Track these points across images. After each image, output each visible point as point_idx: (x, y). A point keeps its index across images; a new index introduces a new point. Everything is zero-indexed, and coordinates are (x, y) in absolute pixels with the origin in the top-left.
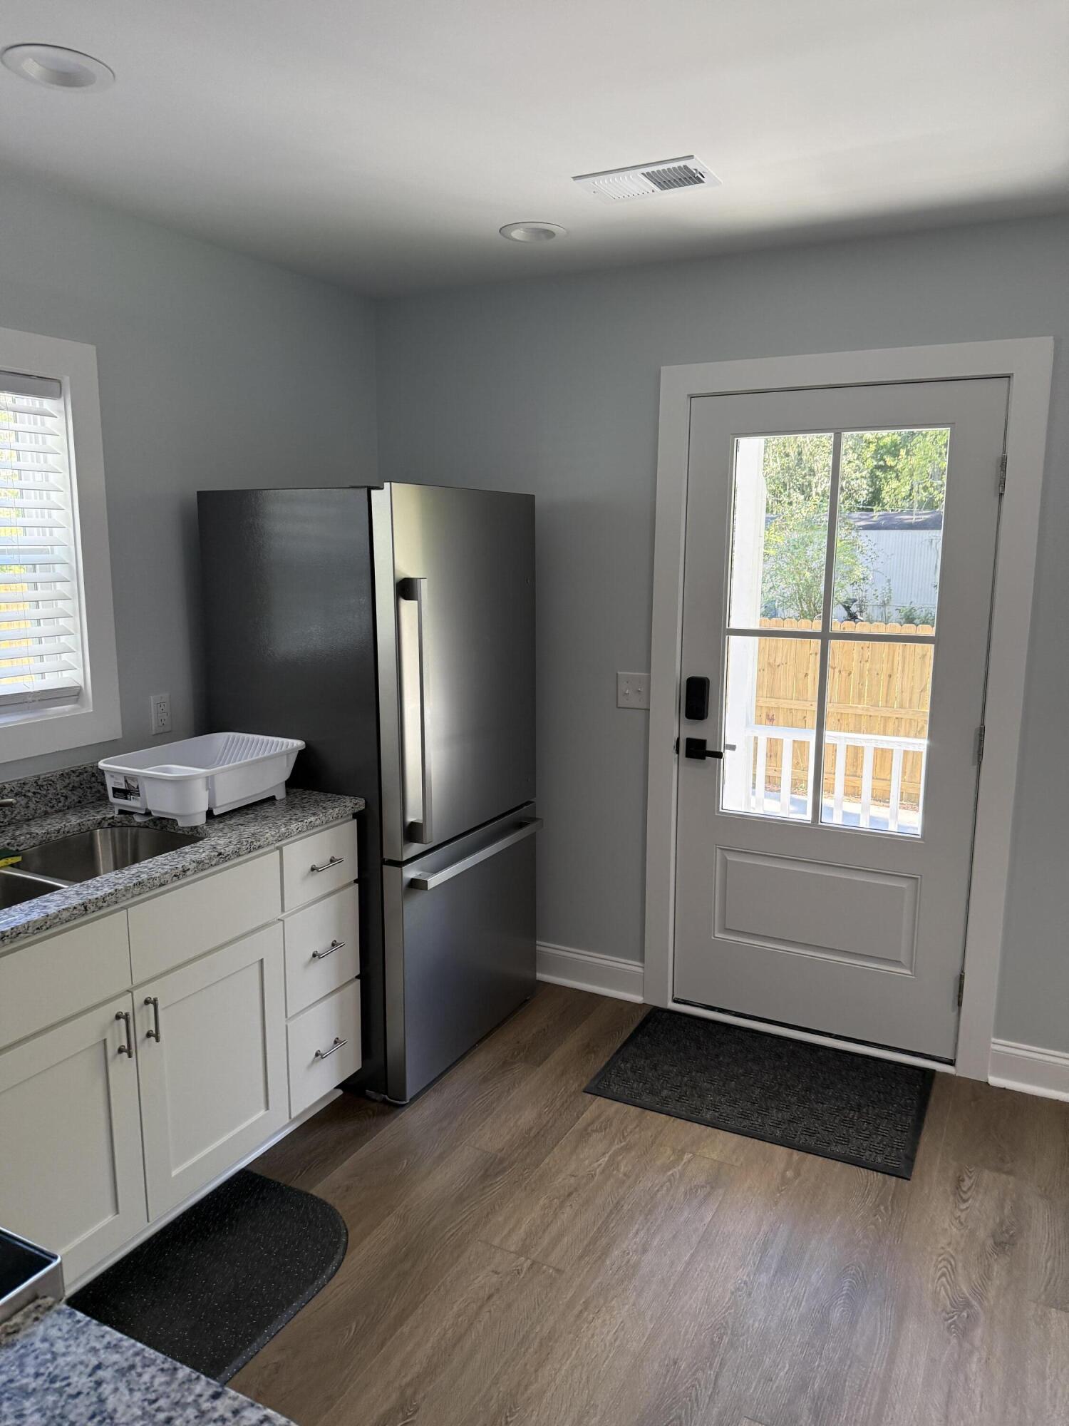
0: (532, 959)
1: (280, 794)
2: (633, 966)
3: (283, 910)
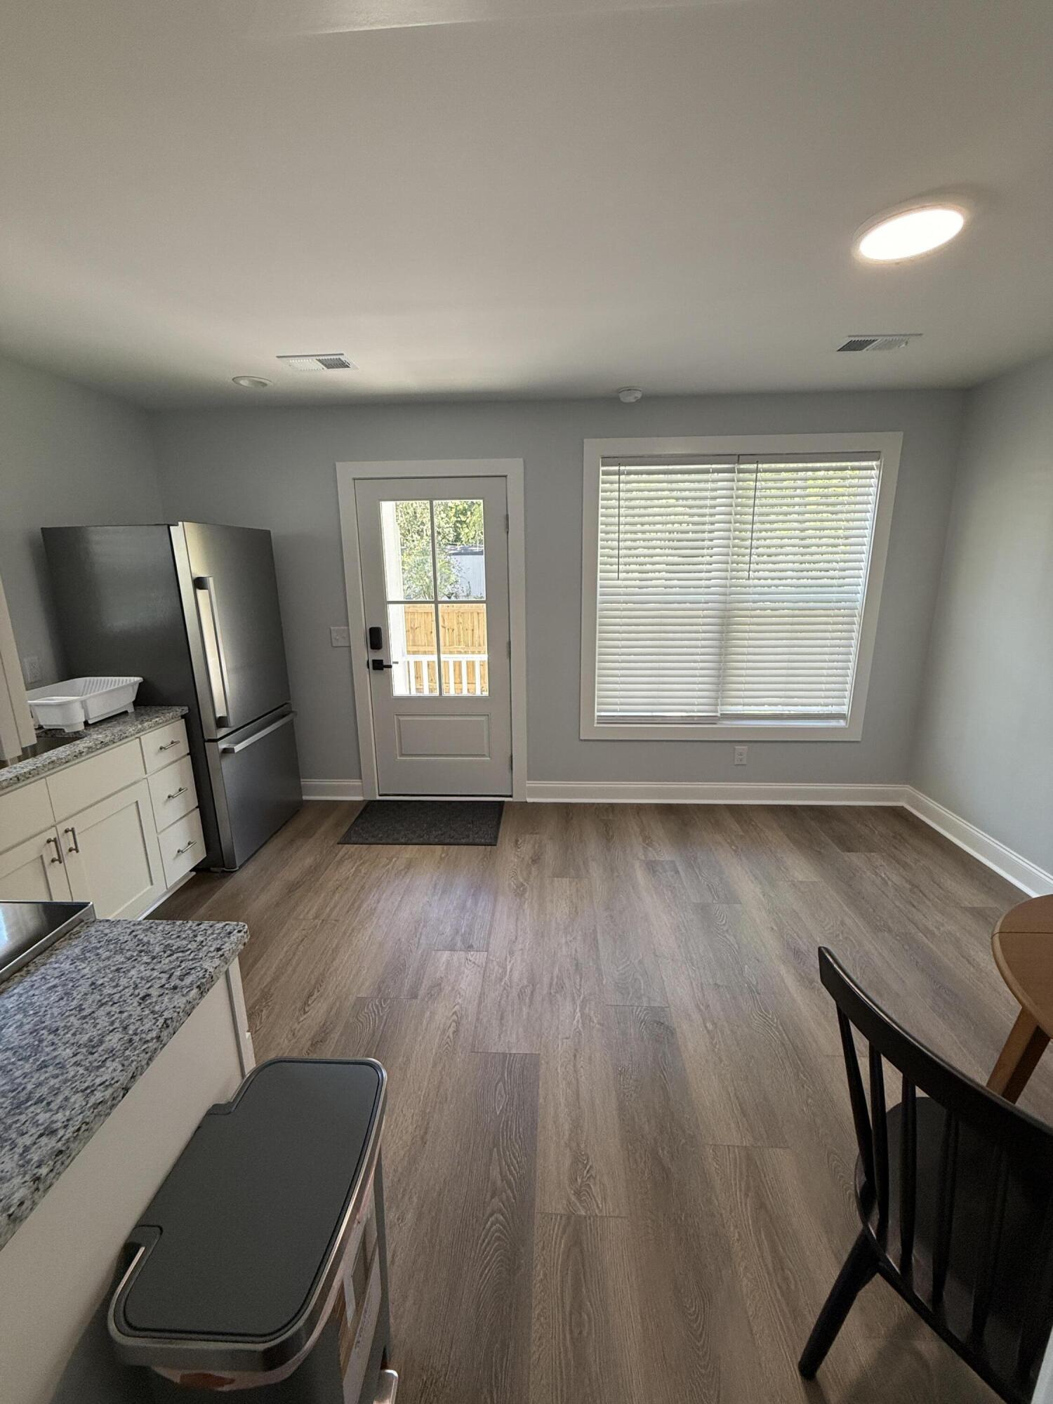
0: (299, 790)
1: (131, 709)
2: (357, 783)
3: (146, 773)
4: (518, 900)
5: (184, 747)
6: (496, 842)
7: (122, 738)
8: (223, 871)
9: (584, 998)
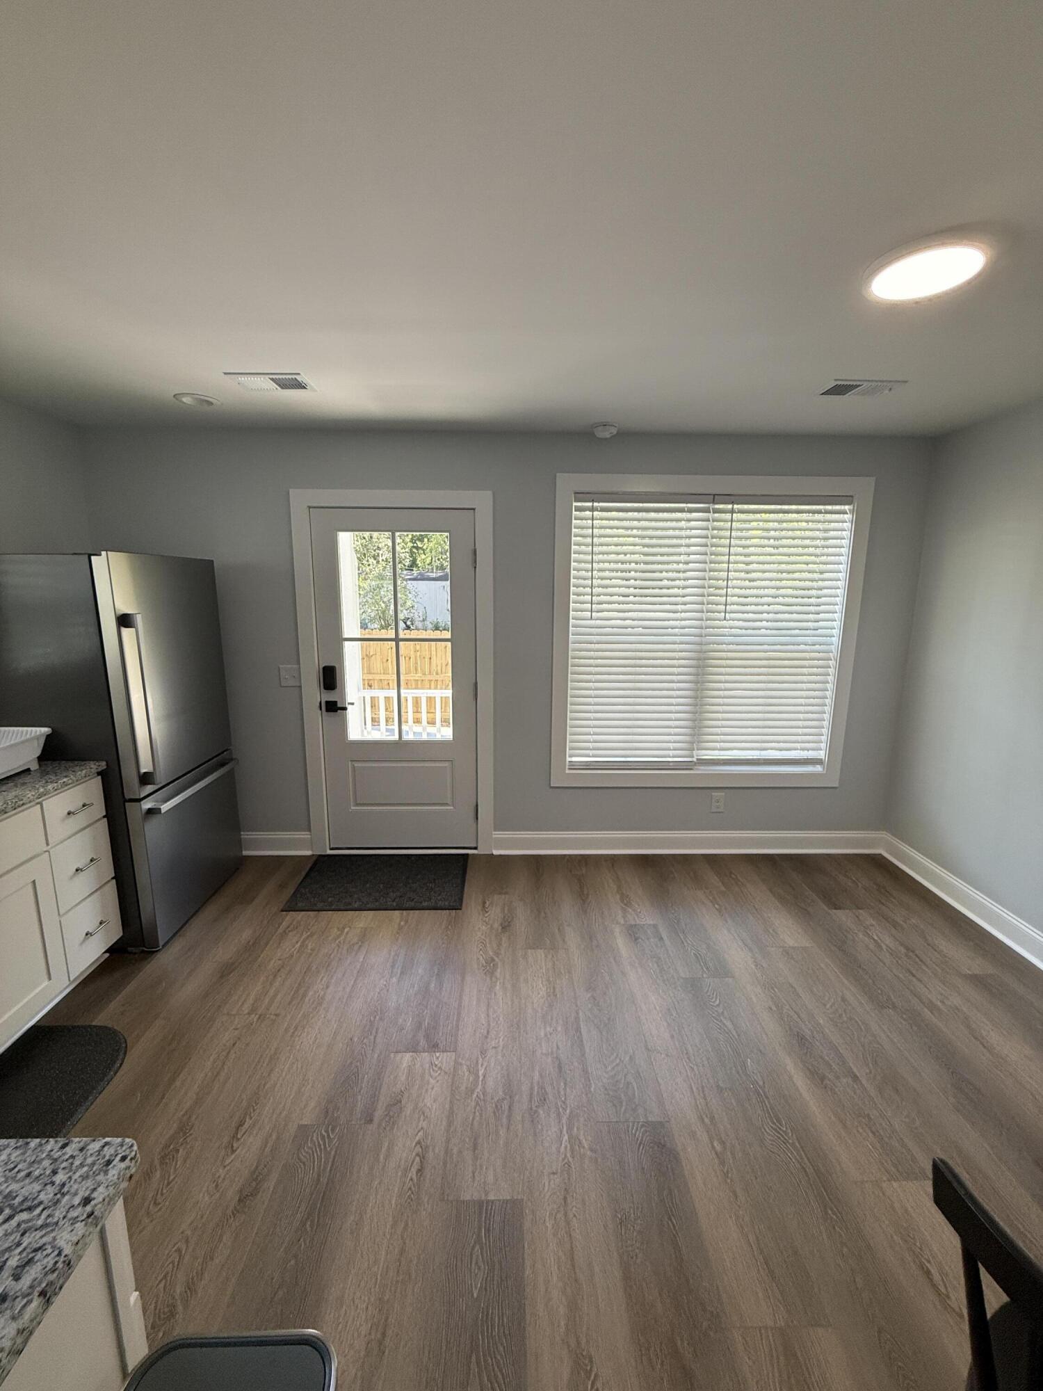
0: (239, 844)
1: (34, 766)
2: (304, 835)
3: (48, 844)
4: (488, 979)
5: (99, 809)
6: (461, 905)
7: (18, 806)
8: (143, 952)
9: (571, 1112)
